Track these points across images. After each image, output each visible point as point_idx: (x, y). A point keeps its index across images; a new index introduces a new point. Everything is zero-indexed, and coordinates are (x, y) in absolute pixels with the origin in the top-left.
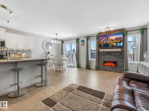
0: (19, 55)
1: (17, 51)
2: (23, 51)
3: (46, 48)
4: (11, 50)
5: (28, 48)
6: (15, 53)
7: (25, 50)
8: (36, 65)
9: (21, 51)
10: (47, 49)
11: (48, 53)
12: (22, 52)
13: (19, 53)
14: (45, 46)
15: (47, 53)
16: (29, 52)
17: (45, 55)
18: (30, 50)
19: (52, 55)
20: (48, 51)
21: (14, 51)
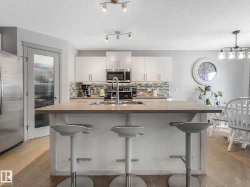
0: (149, 92)
1: (147, 86)
2: (156, 86)
3: (201, 77)
4: (140, 85)
5: (163, 80)
6: (143, 90)
7: (158, 85)
8: (171, 124)
9: (151, 86)
10: (204, 79)
11: (207, 89)
12: (153, 88)
13: (149, 90)
14: (199, 74)
15: (204, 89)
16: (165, 88)
17: (199, 93)
18: (166, 84)
19: (217, 94)
20: (207, 84)
21: (143, 86)
